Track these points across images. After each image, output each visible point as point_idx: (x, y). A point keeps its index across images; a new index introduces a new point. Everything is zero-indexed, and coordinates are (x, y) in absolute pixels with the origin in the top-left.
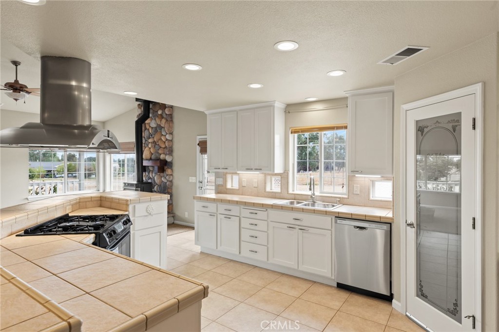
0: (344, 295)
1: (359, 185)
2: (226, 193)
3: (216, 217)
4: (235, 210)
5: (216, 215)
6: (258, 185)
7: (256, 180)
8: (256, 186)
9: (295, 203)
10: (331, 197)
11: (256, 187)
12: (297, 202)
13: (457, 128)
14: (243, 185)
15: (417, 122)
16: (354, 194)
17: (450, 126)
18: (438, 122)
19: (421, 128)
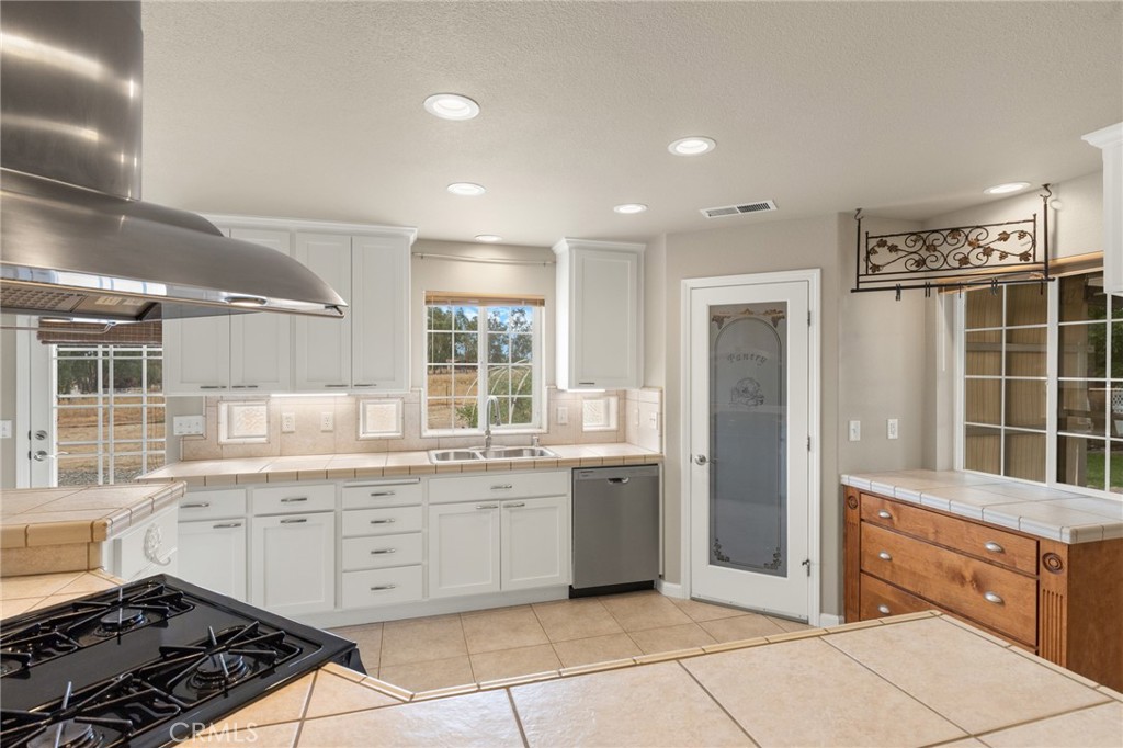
0: (594, 608)
1: (566, 408)
2: (220, 458)
3: (243, 527)
4: (320, 495)
5: (243, 521)
6: (335, 426)
7: (331, 413)
8: (330, 427)
9: (452, 456)
10: (518, 434)
11: (331, 432)
12: (456, 453)
13: (780, 322)
14: (285, 429)
15: (711, 308)
16: (557, 424)
17: (768, 319)
18: (748, 312)
19: (718, 317)
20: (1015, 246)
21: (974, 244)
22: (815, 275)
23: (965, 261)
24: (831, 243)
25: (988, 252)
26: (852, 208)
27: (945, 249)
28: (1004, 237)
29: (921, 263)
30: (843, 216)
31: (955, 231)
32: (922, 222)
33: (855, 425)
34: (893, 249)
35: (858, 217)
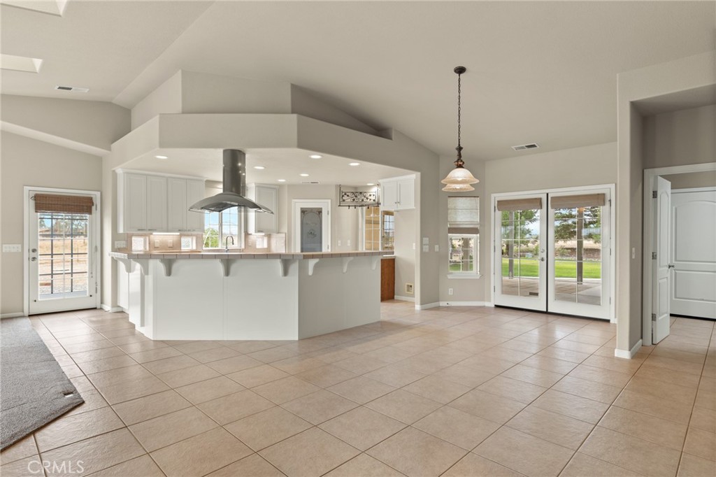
1: (251, 240)
7: (171, 241)
8: (172, 246)
13: (320, 213)
15: (301, 208)
16: (248, 246)
17: (317, 212)
18: (311, 210)
19: (303, 211)
20: (372, 198)
21: (365, 197)
22: (329, 201)
23: (363, 200)
24: (333, 193)
25: (367, 199)
26: (339, 184)
27: (359, 197)
28: (370, 195)
29: (354, 200)
30: (336, 186)
31: (361, 193)
32: (356, 188)
33: (339, 242)
34: (348, 196)
35: (340, 186)
